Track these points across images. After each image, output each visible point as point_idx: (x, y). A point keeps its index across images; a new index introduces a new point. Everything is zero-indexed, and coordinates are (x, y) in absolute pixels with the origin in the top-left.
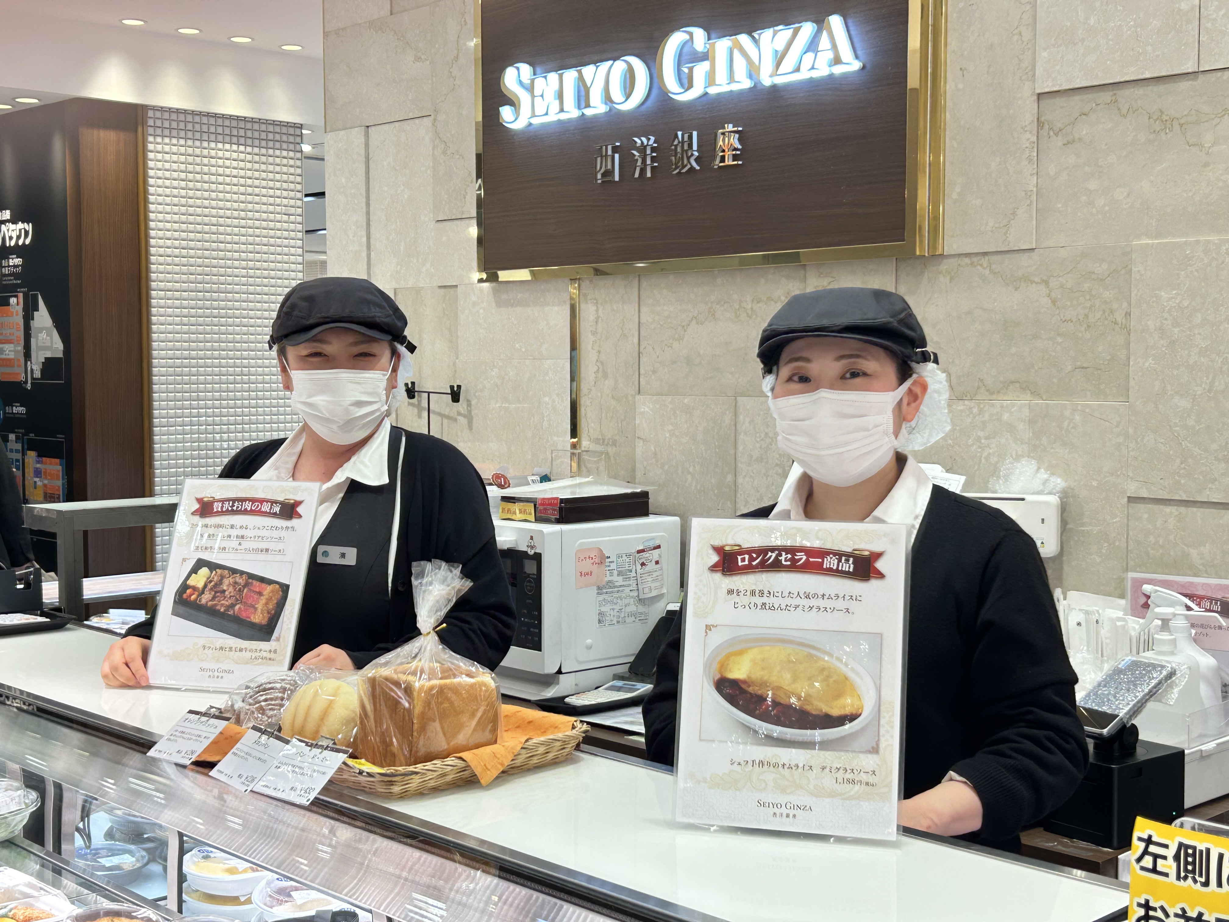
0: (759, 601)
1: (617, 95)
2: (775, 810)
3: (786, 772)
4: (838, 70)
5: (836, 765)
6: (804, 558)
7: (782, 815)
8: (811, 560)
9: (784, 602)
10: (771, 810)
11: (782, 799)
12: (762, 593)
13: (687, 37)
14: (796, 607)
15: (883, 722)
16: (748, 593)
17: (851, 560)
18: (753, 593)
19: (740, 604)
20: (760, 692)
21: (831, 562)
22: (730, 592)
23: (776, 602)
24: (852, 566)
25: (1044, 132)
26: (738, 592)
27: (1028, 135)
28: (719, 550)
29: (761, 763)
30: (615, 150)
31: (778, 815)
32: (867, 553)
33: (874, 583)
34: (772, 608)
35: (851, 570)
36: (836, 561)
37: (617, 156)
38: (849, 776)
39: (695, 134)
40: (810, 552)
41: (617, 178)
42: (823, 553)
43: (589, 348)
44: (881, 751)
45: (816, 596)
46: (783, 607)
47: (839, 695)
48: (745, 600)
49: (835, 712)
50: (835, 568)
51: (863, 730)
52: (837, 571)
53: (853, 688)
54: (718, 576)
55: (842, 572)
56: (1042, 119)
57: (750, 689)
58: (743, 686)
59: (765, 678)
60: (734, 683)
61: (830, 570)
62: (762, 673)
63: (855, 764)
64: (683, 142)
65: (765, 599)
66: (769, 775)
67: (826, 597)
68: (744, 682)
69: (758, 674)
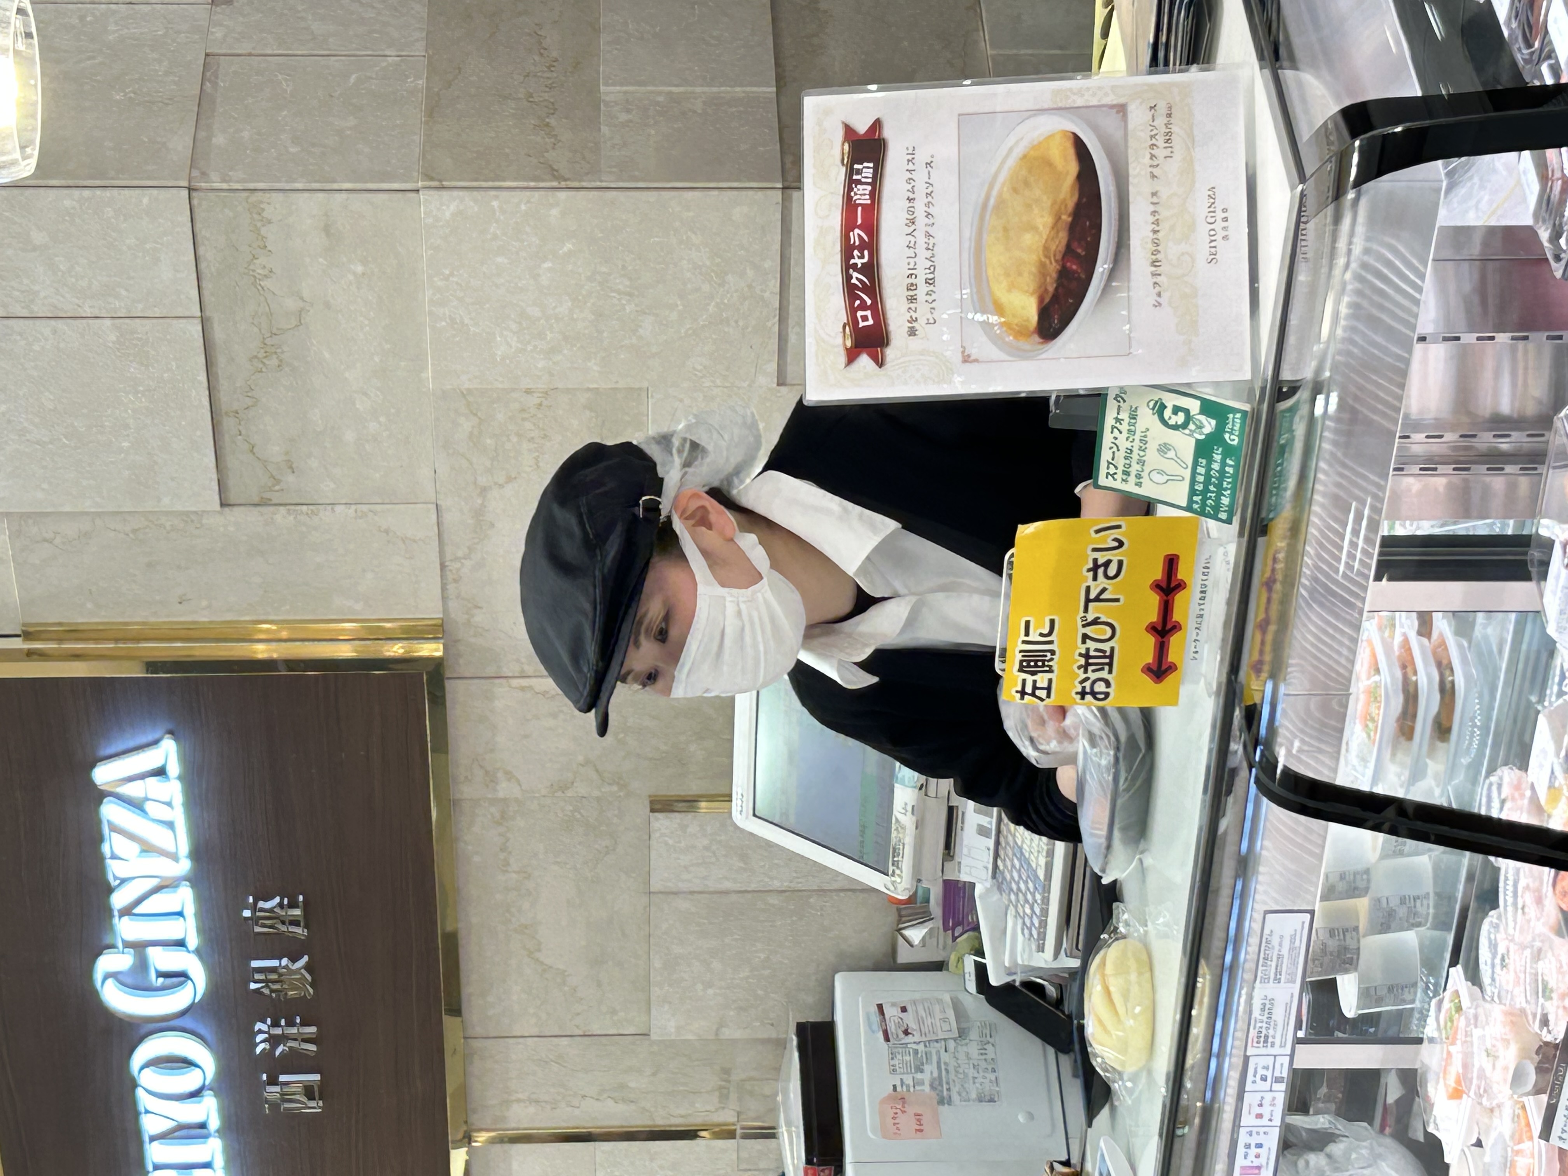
0: (923, 289)
1: (190, 1080)
2: (1218, 237)
3: (1164, 227)
4: (174, 769)
5: (1147, 160)
6: (857, 231)
7: (1225, 228)
8: (859, 222)
9: (923, 254)
10: (1220, 243)
11: (1203, 230)
12: (911, 287)
13: (110, 982)
14: (929, 235)
15: (1080, 102)
16: (912, 306)
17: (856, 166)
18: (912, 299)
19: (929, 316)
20: (1054, 275)
21: (861, 195)
22: (912, 332)
23: (922, 263)
24: (866, 164)
25: (276, 498)
26: (913, 320)
27: (278, 518)
28: (852, 356)
29: (1154, 263)
30: (273, 1081)
31: (1225, 233)
32: (846, 146)
33: (888, 133)
34: (932, 269)
35: (871, 165)
36: (859, 186)
37: (283, 1078)
38: (1161, 142)
39: (255, 964)
40: (849, 225)
41: (317, 1077)
42: (850, 205)
43: (577, 1112)
44: (1122, 101)
45: (911, 211)
46: (929, 254)
47: (1048, 163)
48: (922, 312)
49: (1072, 168)
50: (869, 188)
51: (1095, 128)
52: (873, 184)
53: (1036, 147)
54: (890, 353)
55: (875, 177)
56: (256, 500)
57: (1051, 289)
58: (1047, 300)
59: (1034, 269)
60: (1044, 313)
61: (872, 194)
62: (1026, 274)
63: (1144, 135)
64: (267, 981)
65: (920, 281)
66: (1171, 250)
67: (912, 196)
68: (1041, 300)
69: (1028, 280)
